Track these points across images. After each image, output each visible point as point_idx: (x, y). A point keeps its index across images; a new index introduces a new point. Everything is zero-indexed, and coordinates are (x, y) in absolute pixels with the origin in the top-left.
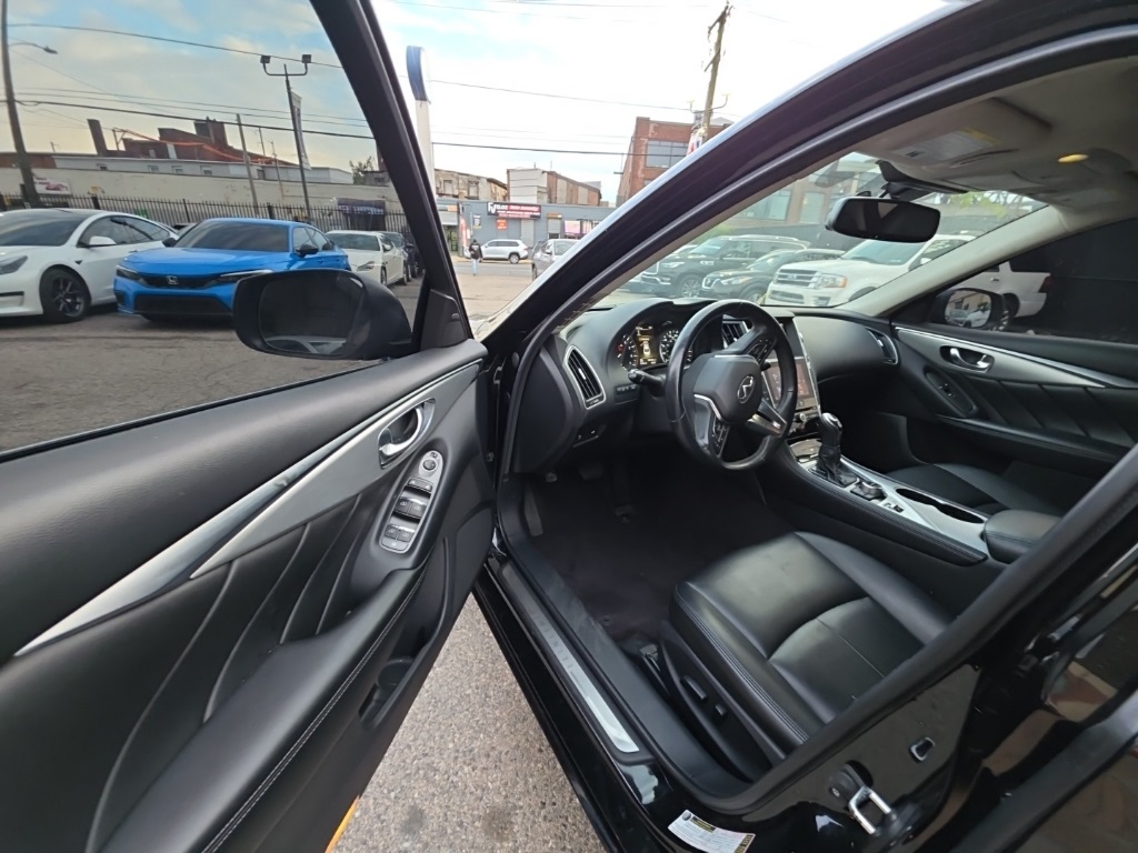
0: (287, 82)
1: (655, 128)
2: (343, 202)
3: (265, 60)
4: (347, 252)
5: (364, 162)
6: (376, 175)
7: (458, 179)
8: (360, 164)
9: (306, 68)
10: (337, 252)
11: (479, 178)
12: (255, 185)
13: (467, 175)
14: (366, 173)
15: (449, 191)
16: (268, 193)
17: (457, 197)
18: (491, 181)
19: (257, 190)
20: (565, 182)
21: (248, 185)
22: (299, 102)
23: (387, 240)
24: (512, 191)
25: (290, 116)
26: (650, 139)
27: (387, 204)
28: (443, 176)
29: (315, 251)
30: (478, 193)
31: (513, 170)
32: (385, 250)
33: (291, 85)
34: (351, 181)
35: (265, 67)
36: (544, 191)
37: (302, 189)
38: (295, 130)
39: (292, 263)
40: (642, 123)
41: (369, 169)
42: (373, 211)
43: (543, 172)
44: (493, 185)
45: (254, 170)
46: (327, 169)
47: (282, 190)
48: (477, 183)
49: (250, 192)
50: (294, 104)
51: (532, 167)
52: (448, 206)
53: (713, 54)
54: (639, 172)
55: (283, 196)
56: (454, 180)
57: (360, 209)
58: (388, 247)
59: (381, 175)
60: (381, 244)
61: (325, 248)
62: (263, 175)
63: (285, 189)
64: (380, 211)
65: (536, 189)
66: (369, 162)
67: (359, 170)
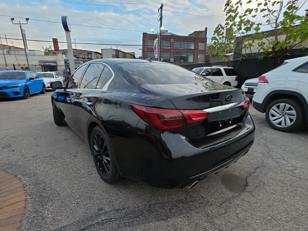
0: (21, 26)
1: (149, 36)
2: (40, 61)
3: (12, 19)
4: (43, 78)
5: (48, 47)
6: (53, 52)
7: (84, 52)
8: (47, 48)
9: (27, 22)
10: (40, 79)
11: (91, 52)
12: (6, 57)
13: (87, 51)
14: (48, 51)
15: (81, 56)
16: (11, 60)
17: (84, 58)
18: (96, 53)
19: (6, 58)
20: (122, 53)
21: (3, 57)
22: (25, 32)
23: (57, 75)
24: (103, 56)
25: (21, 35)
26: (148, 39)
27: (58, 62)
28: (78, 51)
29: (33, 79)
30: (91, 57)
31: (103, 49)
32: (56, 78)
33: (22, 27)
34: (43, 54)
35: (12, 22)
36: (115, 56)
37: (26, 57)
38: (23, 40)
39: (26, 83)
40: (145, 35)
41: (50, 50)
42: (52, 64)
43: (114, 50)
44: (97, 54)
45: (5, 51)
46: (34, 50)
47: (16, 58)
48: (91, 54)
49: (4, 59)
50: (23, 32)
51: (110, 48)
52: (80, 62)
53: (160, 17)
54: (146, 49)
55: (17, 60)
56: (83, 53)
57: (47, 64)
58: (57, 76)
59: (55, 52)
60: (54, 75)
61: (36, 78)
62: (9, 53)
63: (17, 57)
64: (55, 64)
65: (112, 55)
66: (50, 47)
67: (46, 50)
